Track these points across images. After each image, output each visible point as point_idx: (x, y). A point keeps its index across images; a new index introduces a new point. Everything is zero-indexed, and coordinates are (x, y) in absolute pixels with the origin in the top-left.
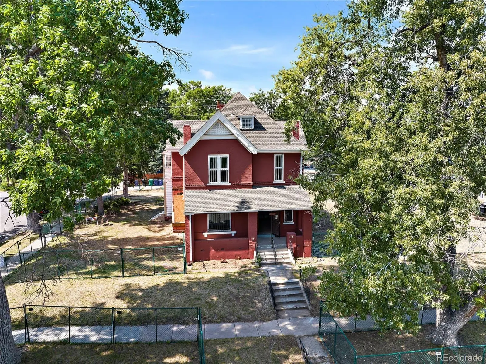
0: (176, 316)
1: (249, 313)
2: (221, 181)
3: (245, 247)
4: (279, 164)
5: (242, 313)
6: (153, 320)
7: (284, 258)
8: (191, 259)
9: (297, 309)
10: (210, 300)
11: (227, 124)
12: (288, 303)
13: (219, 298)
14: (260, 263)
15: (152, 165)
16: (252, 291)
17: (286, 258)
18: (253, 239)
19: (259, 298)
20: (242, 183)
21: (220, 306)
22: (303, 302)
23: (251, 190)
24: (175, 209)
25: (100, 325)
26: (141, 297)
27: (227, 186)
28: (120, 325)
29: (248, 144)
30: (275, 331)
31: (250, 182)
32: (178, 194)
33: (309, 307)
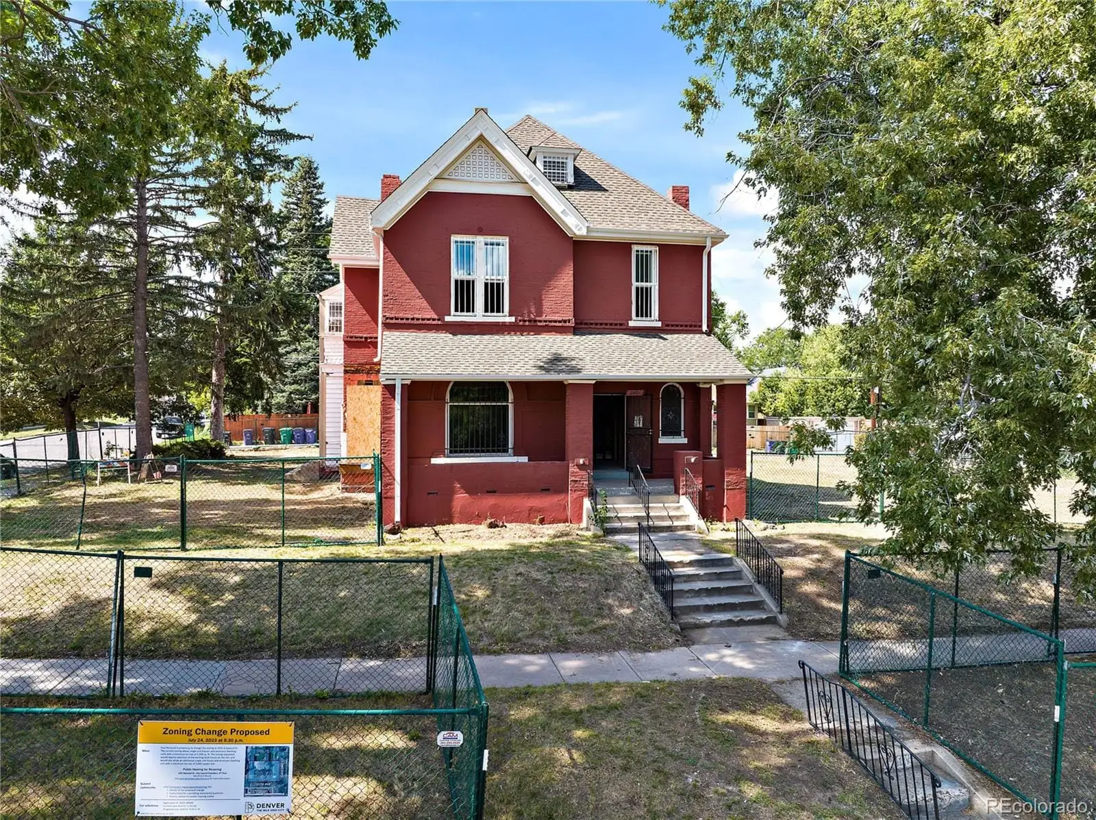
0: (351, 638)
1: (594, 631)
2: (486, 311)
3: (559, 486)
4: (644, 275)
5: (570, 632)
6: (270, 645)
7: (670, 518)
8: (397, 518)
9: (742, 623)
10: (463, 597)
11: (504, 148)
12: (709, 609)
13: (494, 592)
14: (606, 527)
15: (291, 393)
16: (597, 577)
17: (678, 518)
18: (581, 461)
19: (620, 594)
20: (543, 318)
21: (496, 611)
22: (757, 606)
23: (569, 337)
24: (349, 424)
25: (78, 656)
26: (235, 588)
27: (504, 324)
28: (153, 657)
29: (563, 207)
30: (693, 669)
31: (569, 315)
32: (359, 383)
33: (780, 617)
